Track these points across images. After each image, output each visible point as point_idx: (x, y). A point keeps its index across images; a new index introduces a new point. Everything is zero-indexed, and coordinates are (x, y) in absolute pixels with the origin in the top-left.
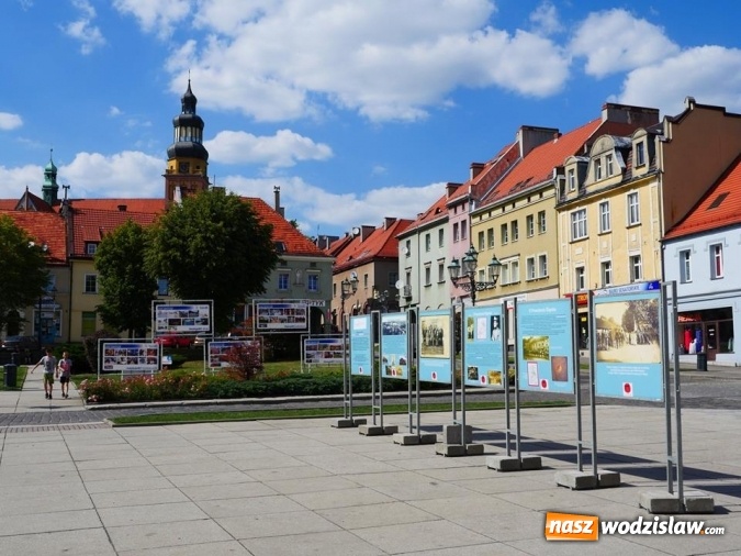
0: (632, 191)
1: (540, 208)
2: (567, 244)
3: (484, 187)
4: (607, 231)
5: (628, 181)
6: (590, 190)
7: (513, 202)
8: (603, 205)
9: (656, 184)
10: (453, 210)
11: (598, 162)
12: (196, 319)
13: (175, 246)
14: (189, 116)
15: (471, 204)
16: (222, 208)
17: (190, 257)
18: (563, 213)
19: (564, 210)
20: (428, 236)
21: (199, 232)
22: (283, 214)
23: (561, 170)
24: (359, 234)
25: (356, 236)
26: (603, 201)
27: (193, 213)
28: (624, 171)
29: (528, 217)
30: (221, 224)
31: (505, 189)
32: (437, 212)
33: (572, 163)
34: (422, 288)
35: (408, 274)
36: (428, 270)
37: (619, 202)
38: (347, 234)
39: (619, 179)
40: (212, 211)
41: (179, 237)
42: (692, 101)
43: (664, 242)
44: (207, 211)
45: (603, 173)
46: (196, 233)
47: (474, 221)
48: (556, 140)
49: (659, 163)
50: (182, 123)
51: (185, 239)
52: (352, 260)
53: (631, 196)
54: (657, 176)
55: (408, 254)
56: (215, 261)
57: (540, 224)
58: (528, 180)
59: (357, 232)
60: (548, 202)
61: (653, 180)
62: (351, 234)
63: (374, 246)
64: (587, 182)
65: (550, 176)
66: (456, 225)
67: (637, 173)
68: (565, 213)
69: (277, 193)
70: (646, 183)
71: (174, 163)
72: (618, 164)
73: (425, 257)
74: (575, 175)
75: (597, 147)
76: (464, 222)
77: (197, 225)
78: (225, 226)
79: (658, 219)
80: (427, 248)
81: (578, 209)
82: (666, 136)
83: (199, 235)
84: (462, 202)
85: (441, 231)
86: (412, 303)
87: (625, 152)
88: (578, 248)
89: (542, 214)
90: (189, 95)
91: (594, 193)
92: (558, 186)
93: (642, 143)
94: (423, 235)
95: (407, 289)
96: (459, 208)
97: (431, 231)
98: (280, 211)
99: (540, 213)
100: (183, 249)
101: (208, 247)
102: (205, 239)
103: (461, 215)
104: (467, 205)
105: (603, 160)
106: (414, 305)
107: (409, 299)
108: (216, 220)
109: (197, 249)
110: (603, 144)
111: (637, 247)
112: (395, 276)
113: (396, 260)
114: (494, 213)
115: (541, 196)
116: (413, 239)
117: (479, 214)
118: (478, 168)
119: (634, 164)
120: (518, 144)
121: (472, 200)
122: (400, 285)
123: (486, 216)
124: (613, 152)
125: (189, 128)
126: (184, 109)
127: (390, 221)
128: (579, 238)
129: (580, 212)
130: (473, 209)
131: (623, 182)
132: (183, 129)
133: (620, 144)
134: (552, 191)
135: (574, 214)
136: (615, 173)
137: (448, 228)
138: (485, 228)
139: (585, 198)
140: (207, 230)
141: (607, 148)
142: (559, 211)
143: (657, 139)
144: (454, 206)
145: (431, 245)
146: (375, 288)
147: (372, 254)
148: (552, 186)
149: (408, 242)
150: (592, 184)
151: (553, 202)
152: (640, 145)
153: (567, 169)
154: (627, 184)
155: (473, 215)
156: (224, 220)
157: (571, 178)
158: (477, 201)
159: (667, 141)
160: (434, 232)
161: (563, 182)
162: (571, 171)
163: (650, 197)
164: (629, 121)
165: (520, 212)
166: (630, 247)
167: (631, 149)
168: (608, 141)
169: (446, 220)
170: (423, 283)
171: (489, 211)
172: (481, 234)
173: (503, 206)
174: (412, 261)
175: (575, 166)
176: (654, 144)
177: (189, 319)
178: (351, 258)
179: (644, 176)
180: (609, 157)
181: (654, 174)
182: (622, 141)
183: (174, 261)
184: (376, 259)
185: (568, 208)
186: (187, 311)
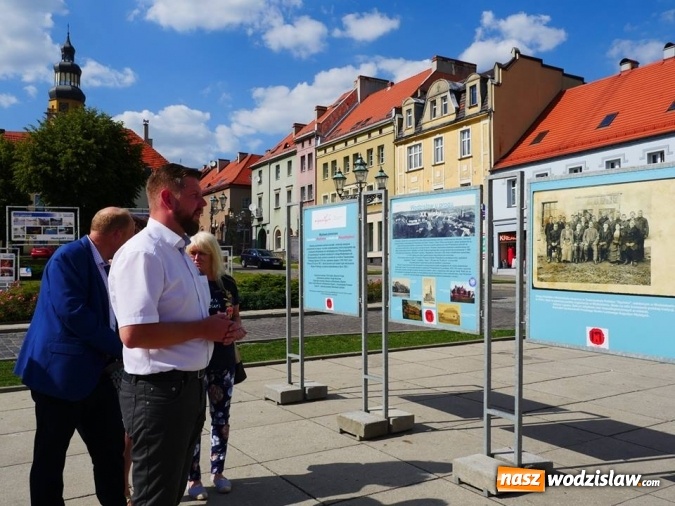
0: (465, 128)
1: (379, 142)
2: (403, 173)
3: (328, 125)
4: (440, 162)
5: (462, 118)
6: (425, 127)
7: (355, 137)
8: (437, 140)
9: (487, 121)
10: (301, 145)
11: (434, 103)
12: (59, 227)
13: (46, 161)
14: (68, 63)
15: (317, 139)
16: (94, 126)
17: (61, 171)
18: (400, 147)
19: (401, 144)
20: (278, 167)
21: (71, 147)
22: (151, 144)
23: (399, 110)
24: (216, 166)
25: (213, 168)
26: (438, 136)
27: (63, 131)
28: (458, 110)
29: (368, 151)
30: (92, 141)
31: (346, 128)
32: (286, 147)
33: (409, 104)
34: (272, 210)
35: (260, 199)
36: (277, 195)
37: (452, 137)
38: (205, 166)
39: (453, 117)
40: (83, 128)
41: (49, 152)
42: (517, 51)
43: (493, 172)
44: (79, 127)
45: (438, 113)
46: (66, 149)
47: (320, 153)
48: (389, 88)
49: (491, 103)
50: (61, 69)
51: (55, 154)
52: (210, 187)
53: (463, 132)
54: (489, 114)
55: (260, 182)
56: (86, 176)
57: (379, 156)
58: (368, 120)
59: (214, 164)
60: (387, 138)
61: (485, 118)
62: (209, 166)
63: (230, 175)
64: (423, 120)
65: (389, 116)
66: (303, 158)
67: (469, 112)
68: (402, 147)
69: (146, 126)
70: (479, 120)
71: (54, 103)
72: (452, 105)
73: (275, 184)
74: (412, 114)
75: (433, 90)
76: (310, 155)
77: (68, 141)
78: (95, 142)
79: (488, 152)
80: (277, 177)
81: (414, 143)
82: (496, 80)
83: (69, 151)
84: (309, 138)
85: (290, 163)
86: (263, 222)
87: (458, 94)
88: (413, 177)
89: (381, 148)
90: (68, 45)
91: (429, 129)
92: (396, 124)
93: (475, 86)
94: (274, 166)
95: (259, 210)
96: (306, 143)
97: (280, 163)
98: (149, 141)
99: (379, 147)
100: (54, 164)
101: (79, 163)
102: (76, 154)
103: (308, 149)
104: (313, 140)
105: (439, 101)
106: (265, 225)
107: (260, 219)
108: (87, 136)
109: (68, 164)
110: (439, 87)
111: (467, 176)
112: (249, 201)
113: (249, 187)
114: (337, 147)
115: (381, 132)
116: (265, 169)
117: (324, 148)
118: (321, 110)
119: (468, 104)
120: (356, 90)
121: (318, 136)
122: (253, 207)
123: (330, 150)
124: (448, 94)
125: (68, 74)
126: (64, 57)
127: (243, 155)
128: (413, 169)
129: (415, 146)
130: (319, 144)
131: (456, 120)
132: (63, 74)
133: (454, 88)
134: (391, 128)
135: (410, 148)
136: (449, 112)
137: (296, 160)
138: (329, 160)
139: (421, 134)
140: (77, 147)
141: (441, 90)
142: (397, 145)
143: (489, 82)
144: (301, 141)
145: (280, 174)
146: (231, 210)
147: (228, 181)
148: (391, 124)
149: (260, 172)
150: (427, 122)
151: (392, 138)
152: (473, 88)
153: (404, 109)
154: (460, 121)
155: (319, 149)
156: (95, 137)
157: (408, 116)
158: (322, 137)
159: (497, 85)
160: (283, 164)
161: (401, 121)
162: (409, 111)
163: (482, 133)
164: (454, 73)
165: (361, 146)
166: (462, 176)
167: (465, 91)
168: (443, 85)
169: (294, 153)
170: (273, 206)
171: (333, 146)
172: (325, 165)
173: (345, 141)
174: (264, 188)
175: (412, 107)
176: (486, 87)
177: (51, 227)
178: (209, 185)
179: (477, 114)
180: (444, 98)
181: (486, 113)
182: (455, 85)
183: (45, 175)
184: (231, 186)
185: (405, 143)
186: (48, 218)
